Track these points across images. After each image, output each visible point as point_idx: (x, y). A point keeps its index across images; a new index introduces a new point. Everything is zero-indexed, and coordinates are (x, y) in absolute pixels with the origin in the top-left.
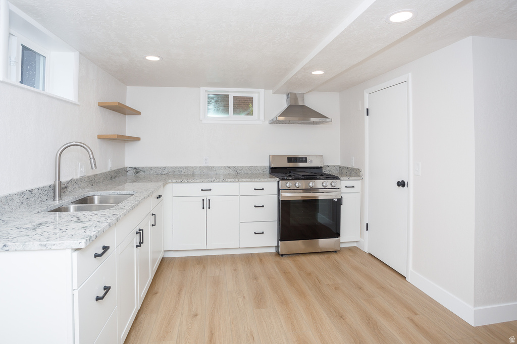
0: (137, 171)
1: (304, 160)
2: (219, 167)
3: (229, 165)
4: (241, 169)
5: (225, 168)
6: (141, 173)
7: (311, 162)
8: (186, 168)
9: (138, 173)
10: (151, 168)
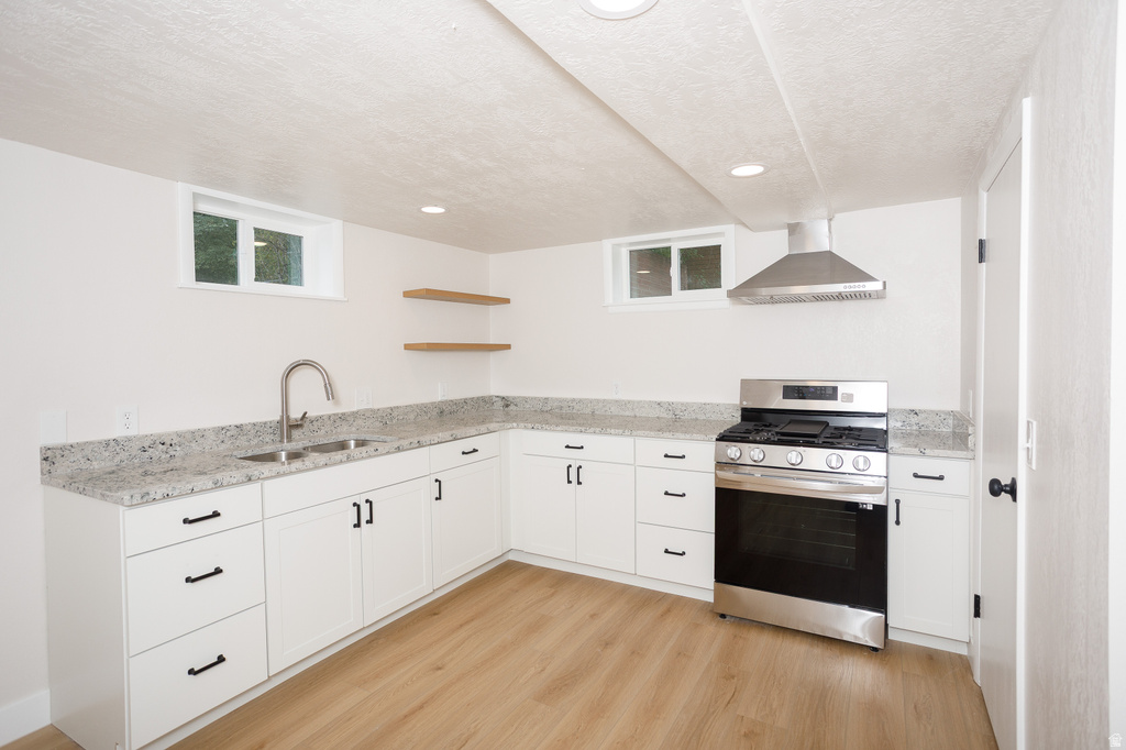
0: (507, 402)
1: (831, 393)
2: (639, 402)
3: (659, 400)
4: (684, 408)
5: (650, 403)
6: (512, 407)
7: (849, 398)
8: (580, 401)
9: (507, 406)
10: (526, 400)
